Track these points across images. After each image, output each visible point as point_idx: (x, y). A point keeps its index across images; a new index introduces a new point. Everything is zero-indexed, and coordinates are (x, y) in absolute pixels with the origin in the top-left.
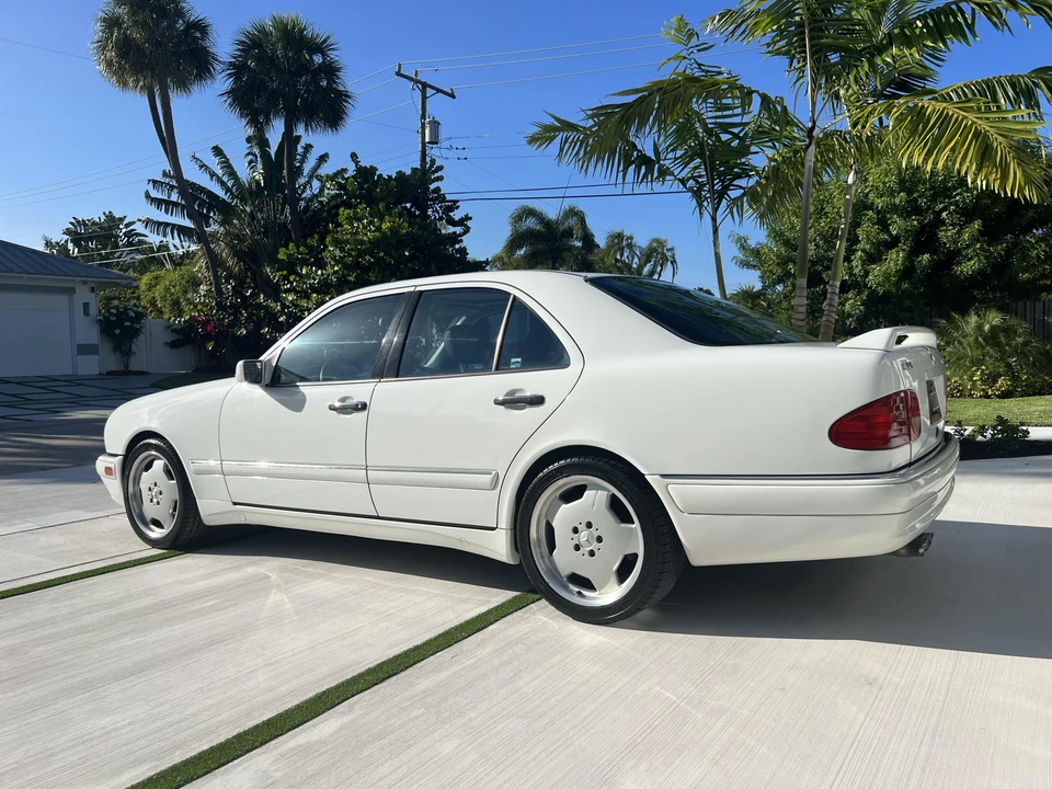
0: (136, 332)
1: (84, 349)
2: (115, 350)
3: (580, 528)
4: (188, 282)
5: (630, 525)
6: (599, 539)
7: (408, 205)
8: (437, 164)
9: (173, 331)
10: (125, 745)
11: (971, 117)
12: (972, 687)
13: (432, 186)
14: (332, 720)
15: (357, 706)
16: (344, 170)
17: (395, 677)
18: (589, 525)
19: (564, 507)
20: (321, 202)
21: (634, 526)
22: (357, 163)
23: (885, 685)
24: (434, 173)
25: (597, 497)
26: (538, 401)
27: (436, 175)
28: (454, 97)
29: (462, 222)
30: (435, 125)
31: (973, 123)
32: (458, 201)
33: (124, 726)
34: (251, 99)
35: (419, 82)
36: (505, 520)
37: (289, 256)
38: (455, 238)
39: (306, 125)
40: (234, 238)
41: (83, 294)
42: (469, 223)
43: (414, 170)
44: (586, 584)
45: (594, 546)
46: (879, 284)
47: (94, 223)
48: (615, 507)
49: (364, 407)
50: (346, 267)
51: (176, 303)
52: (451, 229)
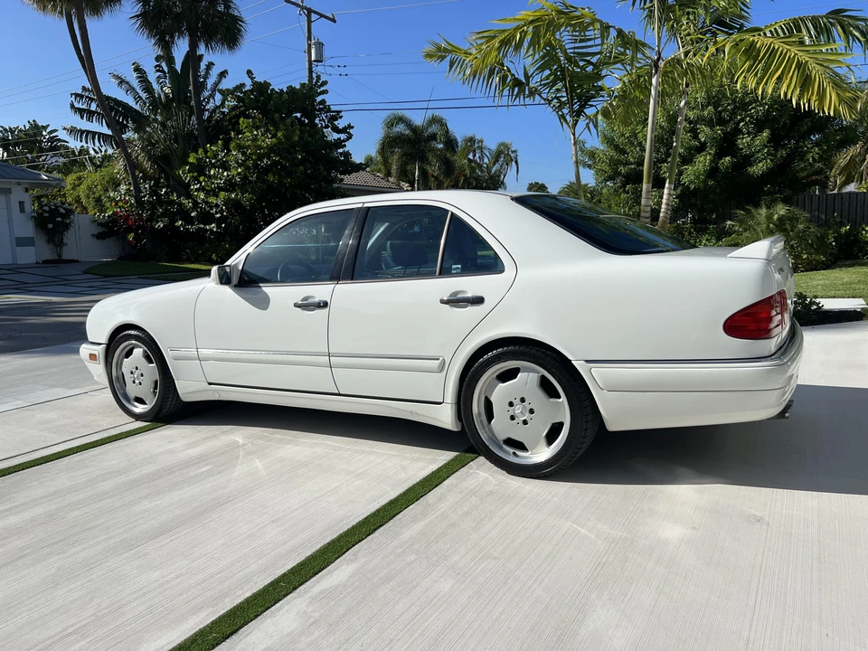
0: (67, 227)
1: (22, 242)
2: (48, 242)
3: (515, 403)
4: (108, 182)
5: (558, 400)
6: (532, 411)
7: (299, 115)
8: (322, 79)
9: (99, 224)
10: (180, 595)
11: (794, 50)
12: (836, 521)
13: (319, 99)
14: (344, 567)
15: (360, 554)
16: (243, 85)
17: (382, 528)
18: (523, 400)
19: (501, 385)
20: (223, 113)
21: (561, 400)
22: (252, 79)
23: (771, 522)
24: (319, 87)
25: (529, 378)
26: (478, 301)
27: (322, 89)
28: (335, 22)
29: (344, 130)
30: (320, 46)
31: (796, 54)
32: (341, 112)
33: (173, 579)
34: (157, 22)
35: (306, 8)
36: (450, 396)
37: (199, 160)
38: (339, 144)
39: (207, 46)
40: (149, 144)
41: (18, 194)
42: (351, 131)
43: (303, 85)
44: (520, 446)
45: (527, 416)
46: (691, 182)
47: (21, 131)
48: (545, 386)
49: (325, 305)
50: (248, 168)
51: (98, 200)
52: (336, 136)
